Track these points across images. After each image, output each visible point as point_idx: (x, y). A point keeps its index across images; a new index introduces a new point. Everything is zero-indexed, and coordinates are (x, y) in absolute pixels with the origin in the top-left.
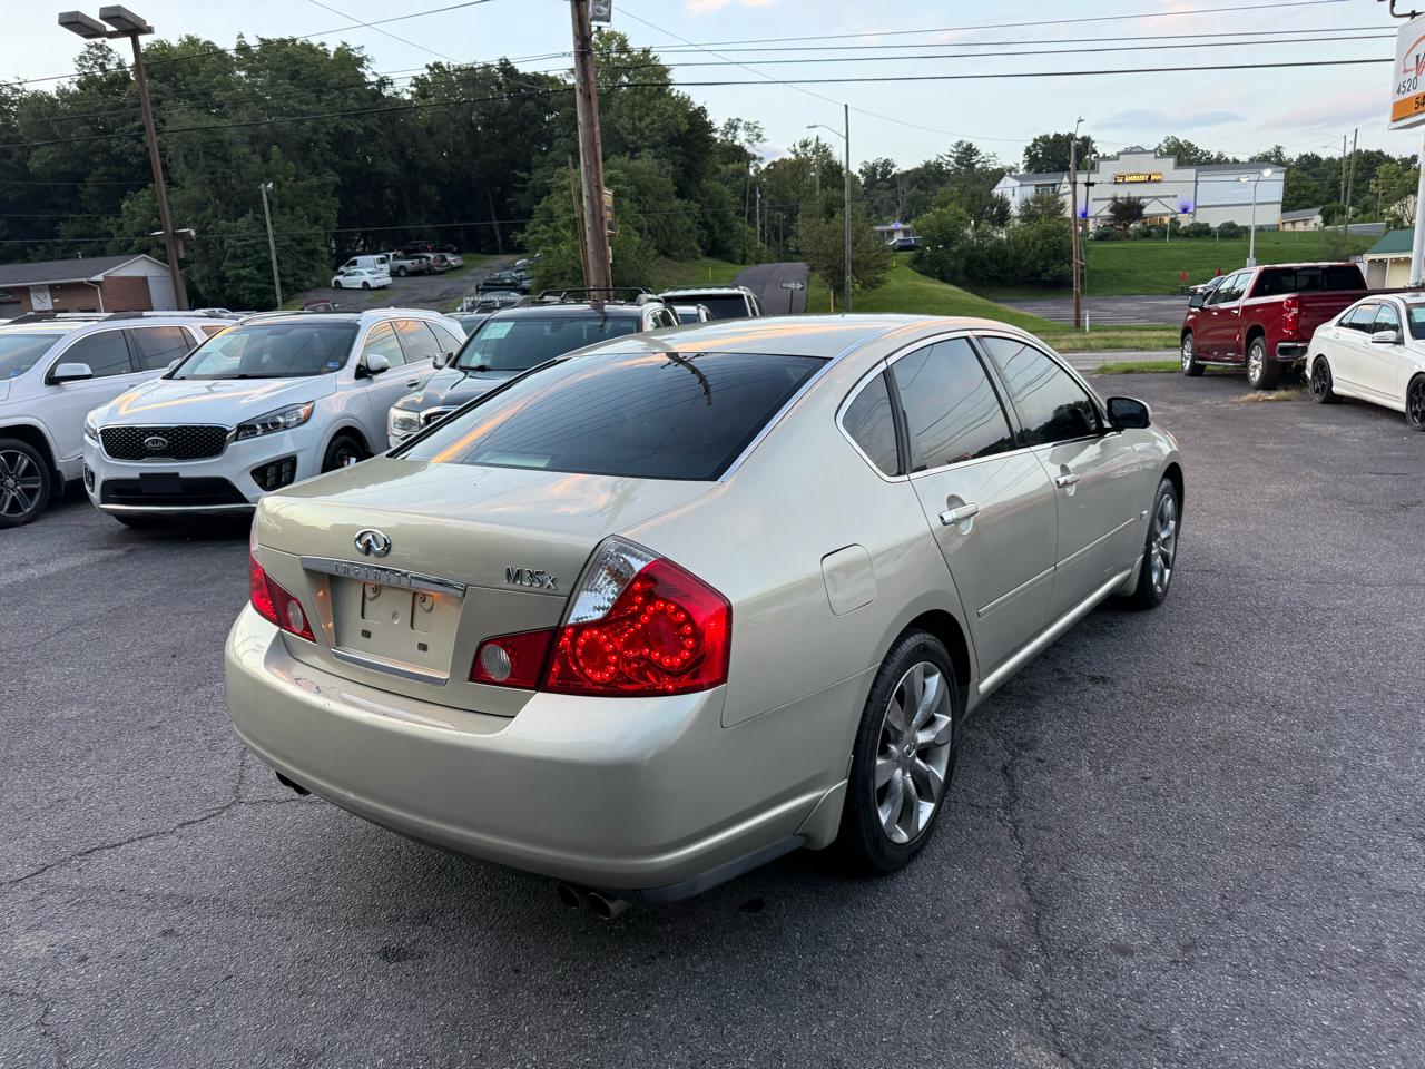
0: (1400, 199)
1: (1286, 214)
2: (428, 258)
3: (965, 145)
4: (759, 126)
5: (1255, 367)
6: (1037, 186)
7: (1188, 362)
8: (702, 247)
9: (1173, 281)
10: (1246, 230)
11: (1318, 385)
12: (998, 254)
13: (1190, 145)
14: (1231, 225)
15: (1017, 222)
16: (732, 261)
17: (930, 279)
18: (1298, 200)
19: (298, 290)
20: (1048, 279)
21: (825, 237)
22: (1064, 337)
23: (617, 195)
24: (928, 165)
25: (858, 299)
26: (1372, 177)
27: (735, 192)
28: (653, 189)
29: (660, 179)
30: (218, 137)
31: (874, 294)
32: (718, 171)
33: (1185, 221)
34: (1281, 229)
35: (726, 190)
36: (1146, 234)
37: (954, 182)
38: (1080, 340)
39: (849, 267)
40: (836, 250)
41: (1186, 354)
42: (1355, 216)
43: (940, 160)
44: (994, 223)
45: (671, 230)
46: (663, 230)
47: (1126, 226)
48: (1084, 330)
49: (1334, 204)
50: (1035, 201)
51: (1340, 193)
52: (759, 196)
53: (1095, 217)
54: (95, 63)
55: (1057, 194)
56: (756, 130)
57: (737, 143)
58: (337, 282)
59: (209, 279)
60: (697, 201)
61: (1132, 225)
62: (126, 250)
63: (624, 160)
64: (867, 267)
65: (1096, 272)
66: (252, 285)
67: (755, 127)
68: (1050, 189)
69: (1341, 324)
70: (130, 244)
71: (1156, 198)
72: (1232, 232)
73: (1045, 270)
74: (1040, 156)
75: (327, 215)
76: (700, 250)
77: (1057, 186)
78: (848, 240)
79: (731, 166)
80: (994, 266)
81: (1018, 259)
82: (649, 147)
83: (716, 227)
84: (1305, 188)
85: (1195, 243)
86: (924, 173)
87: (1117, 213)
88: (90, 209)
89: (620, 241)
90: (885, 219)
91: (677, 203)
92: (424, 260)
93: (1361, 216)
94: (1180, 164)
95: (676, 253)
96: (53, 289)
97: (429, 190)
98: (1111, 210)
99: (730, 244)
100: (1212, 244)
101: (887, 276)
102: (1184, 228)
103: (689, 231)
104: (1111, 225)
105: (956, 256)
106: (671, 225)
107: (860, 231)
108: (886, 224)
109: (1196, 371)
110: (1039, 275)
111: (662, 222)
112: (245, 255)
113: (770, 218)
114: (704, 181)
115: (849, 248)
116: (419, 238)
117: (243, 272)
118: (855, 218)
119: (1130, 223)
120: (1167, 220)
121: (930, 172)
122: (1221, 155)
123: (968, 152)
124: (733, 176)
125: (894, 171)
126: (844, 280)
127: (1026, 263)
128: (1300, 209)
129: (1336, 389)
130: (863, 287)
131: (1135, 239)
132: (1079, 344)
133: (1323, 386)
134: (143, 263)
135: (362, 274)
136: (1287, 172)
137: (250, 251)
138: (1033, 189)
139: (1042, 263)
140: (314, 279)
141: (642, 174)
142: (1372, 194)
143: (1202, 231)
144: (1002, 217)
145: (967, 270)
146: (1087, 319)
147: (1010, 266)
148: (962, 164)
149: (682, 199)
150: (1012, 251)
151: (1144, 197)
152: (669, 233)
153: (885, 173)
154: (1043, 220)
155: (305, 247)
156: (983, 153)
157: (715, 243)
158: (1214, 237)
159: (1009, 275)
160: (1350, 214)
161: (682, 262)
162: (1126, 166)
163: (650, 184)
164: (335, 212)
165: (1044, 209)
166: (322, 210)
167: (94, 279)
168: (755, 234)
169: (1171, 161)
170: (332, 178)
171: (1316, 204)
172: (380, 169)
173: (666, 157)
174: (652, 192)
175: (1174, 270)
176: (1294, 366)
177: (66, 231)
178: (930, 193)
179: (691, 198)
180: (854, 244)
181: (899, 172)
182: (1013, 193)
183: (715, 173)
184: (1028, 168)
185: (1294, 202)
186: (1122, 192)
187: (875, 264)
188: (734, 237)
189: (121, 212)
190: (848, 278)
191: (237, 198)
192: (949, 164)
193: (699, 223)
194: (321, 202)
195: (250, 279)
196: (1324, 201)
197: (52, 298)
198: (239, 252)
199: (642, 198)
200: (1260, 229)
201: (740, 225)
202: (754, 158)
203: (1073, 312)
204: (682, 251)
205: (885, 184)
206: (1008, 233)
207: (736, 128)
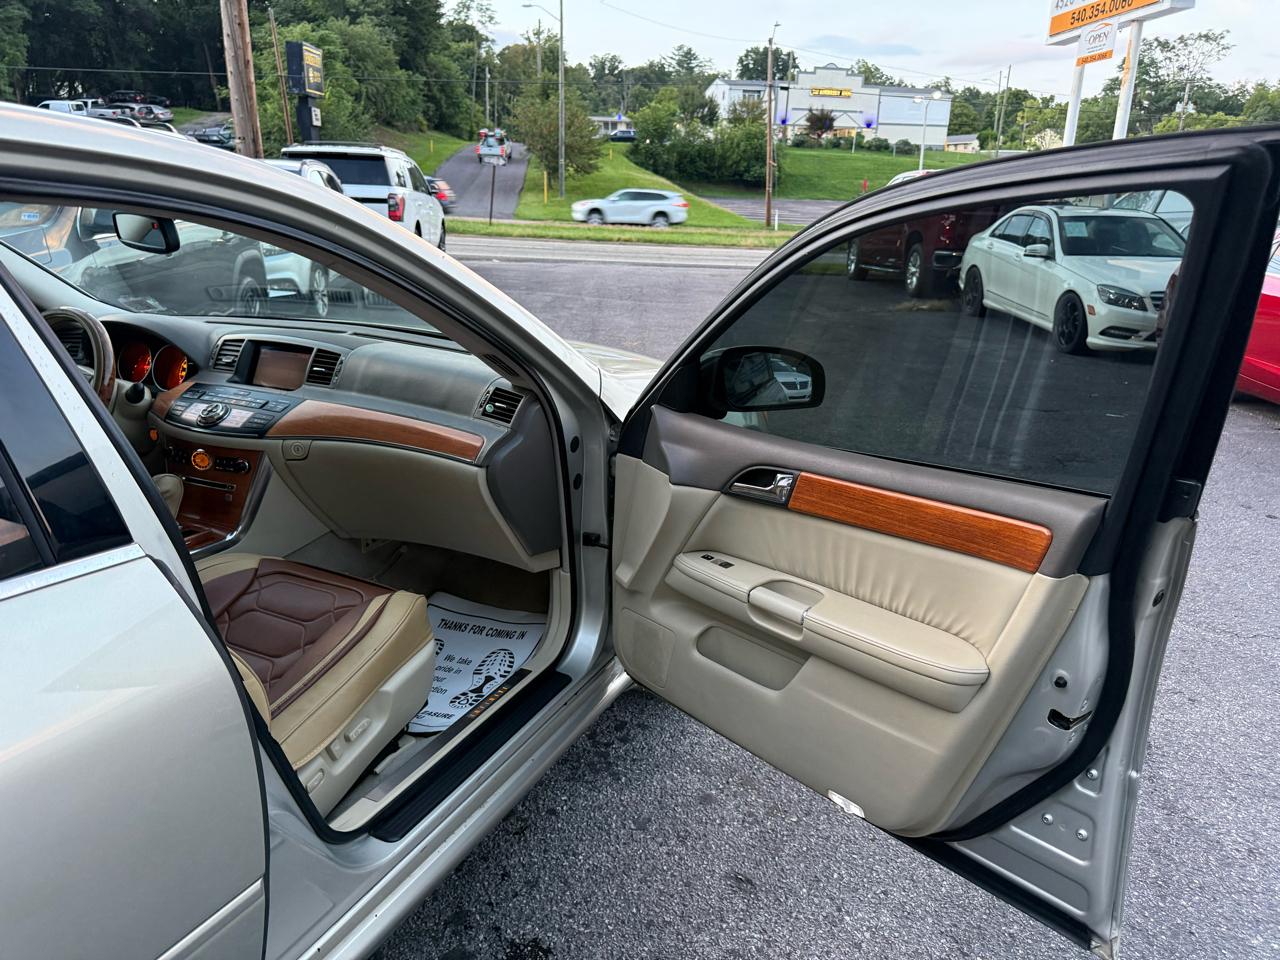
0: (1039, 132)
1: (952, 137)
2: (132, 109)
3: (685, 49)
4: (492, 8)
5: (913, 274)
6: (744, 91)
7: (853, 267)
8: (428, 120)
9: (856, 189)
10: (918, 147)
11: (969, 296)
12: (706, 153)
13: (877, 69)
14: (906, 143)
15: (725, 123)
16: (459, 137)
17: (644, 170)
18: (961, 125)
20: (749, 179)
21: (541, 117)
22: (751, 234)
23: (328, 57)
24: (651, 65)
25: (572, 183)
26: (1019, 111)
27: (465, 70)
28: (373, 55)
29: (381, 47)
31: (588, 180)
32: (448, 47)
33: (869, 136)
34: (946, 149)
35: (455, 67)
36: (836, 145)
37: (674, 84)
38: (765, 237)
39: (563, 150)
40: (550, 132)
41: (852, 257)
42: (1004, 143)
43: (663, 61)
44: (704, 123)
45: (392, 100)
46: (383, 98)
47: (819, 136)
48: (774, 229)
49: (989, 131)
50: (743, 104)
51: (993, 122)
52: (488, 76)
53: (794, 125)
55: (761, 101)
56: (489, 13)
57: (469, 23)
60: (423, 74)
61: (824, 136)
63: (342, 23)
64: (581, 152)
65: (791, 176)
67: (487, 9)
68: (756, 95)
69: (993, 235)
71: (845, 112)
72: (907, 149)
73: (747, 170)
74: (751, 66)
75: (12, 52)
76: (425, 122)
77: (762, 93)
78: (562, 123)
79: (463, 45)
80: (702, 163)
81: (724, 158)
82: (369, 14)
83: (443, 102)
84: (967, 116)
85: (876, 156)
86: (648, 72)
87: (812, 123)
89: (330, 105)
90: (611, 110)
91: (401, 74)
92: (127, 110)
93: (1009, 144)
94: (867, 82)
95: (399, 124)
97: (138, 38)
98: (808, 120)
99: (457, 120)
100: (890, 158)
101: (600, 162)
102: (868, 142)
103: (414, 102)
104: (807, 134)
105: (669, 150)
106: (392, 94)
107: (574, 115)
108: (610, 115)
109: (861, 275)
110: (741, 176)
111: (382, 90)
113: (501, 99)
114: (431, 55)
115: (562, 131)
116: (129, 87)
118: (568, 101)
119: (823, 133)
120: (854, 134)
121: (653, 72)
122: (901, 82)
123: (689, 55)
124: (463, 54)
125: (621, 67)
126: (557, 163)
127: (730, 163)
128: (962, 134)
129: (987, 302)
130: (576, 171)
131: (826, 148)
132: (764, 242)
133: (974, 298)
136: (953, 101)
138: (741, 94)
139: (745, 164)
141: (361, 39)
142: (1019, 125)
143: (881, 146)
144: (711, 118)
145: (679, 166)
146: (776, 218)
147: (716, 164)
148: (683, 67)
149: (407, 70)
150: (718, 150)
151: (837, 111)
152: (389, 103)
153: (613, 68)
154: (747, 123)
156: (701, 58)
157: (442, 117)
158: (892, 152)
159: (715, 173)
160: (1001, 141)
161: (405, 133)
162: (823, 80)
163: (369, 50)
164: (24, 50)
165: (749, 114)
166: (8, 47)
168: (484, 112)
169: (860, 80)
170: (20, 12)
171: (974, 130)
172: (79, 8)
173: (389, 27)
174: (372, 59)
175: (856, 179)
176: (948, 275)
178: (653, 91)
179: (417, 70)
180: (568, 127)
181: (626, 69)
182: (724, 97)
183: (445, 49)
184: (741, 76)
185: (957, 127)
186: (818, 105)
187: (587, 149)
188: (462, 113)
190: (562, 161)
192: (671, 66)
193: (424, 96)
194: (6, 38)
196: (981, 127)
199: (360, 64)
200: (929, 149)
201: (468, 101)
202: (487, 40)
203: (765, 212)
204: (406, 122)
205: (612, 78)
206: (715, 132)
207: (468, 8)
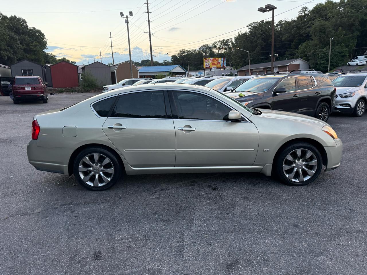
19: (337, 67)
30: (324, 27)
54: (303, 12)
58: (349, 64)
59: (314, 64)
62: (297, 58)
66: (324, 65)
70: (299, 56)
75: (352, 45)
88: (292, 48)
96: (279, 67)
112: (324, 57)
117: (322, 62)
134: (299, 60)
135: (357, 61)
137: (325, 56)
140: (342, 63)
155: (342, 55)
164: (355, 44)
166: (351, 43)
167: (287, 65)
170: (356, 34)
177: (287, 53)
189: (299, 48)
191: (326, 42)
194: (351, 41)
195: (323, 64)
197: (278, 69)
198: (322, 56)
